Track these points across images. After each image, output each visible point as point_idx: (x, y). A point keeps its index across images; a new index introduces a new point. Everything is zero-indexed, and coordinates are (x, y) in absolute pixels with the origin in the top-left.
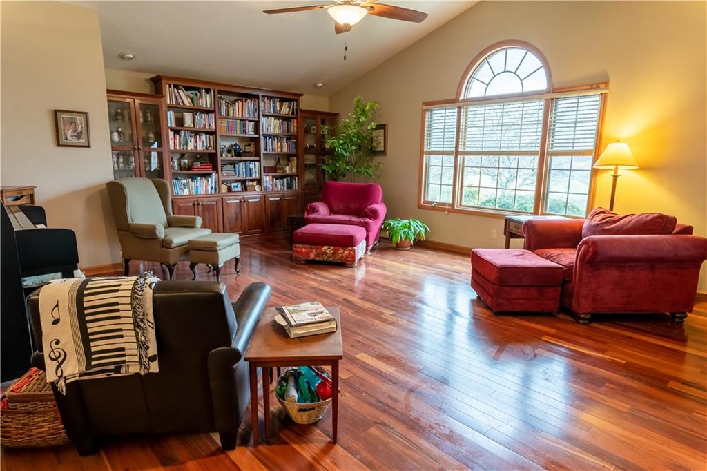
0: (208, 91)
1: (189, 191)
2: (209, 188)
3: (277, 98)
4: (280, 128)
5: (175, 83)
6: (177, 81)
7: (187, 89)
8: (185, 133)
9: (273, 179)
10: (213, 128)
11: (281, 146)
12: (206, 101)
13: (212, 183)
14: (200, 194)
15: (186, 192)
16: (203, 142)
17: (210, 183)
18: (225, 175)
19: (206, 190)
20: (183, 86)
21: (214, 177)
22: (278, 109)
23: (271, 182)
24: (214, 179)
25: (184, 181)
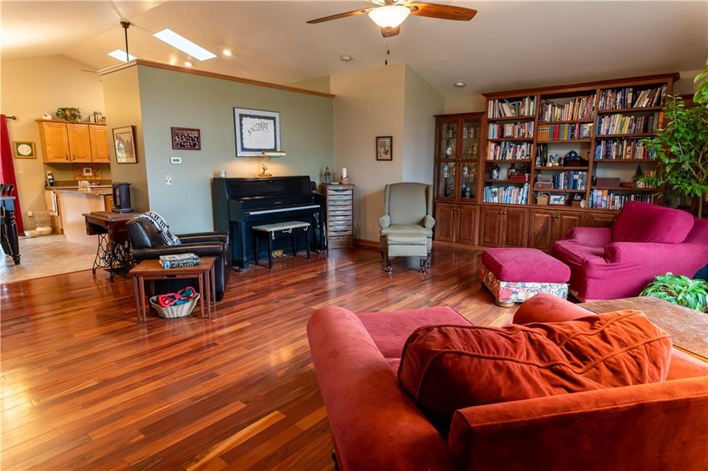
0: (532, 98)
1: (499, 200)
2: (520, 198)
3: (630, 87)
4: (630, 127)
5: (501, 98)
6: (502, 95)
7: (511, 100)
8: (505, 144)
9: (609, 194)
10: (532, 135)
11: (634, 150)
12: (529, 108)
13: (523, 193)
14: (509, 204)
15: (496, 200)
16: (523, 152)
17: (521, 194)
18: (540, 185)
19: (517, 201)
20: (506, 99)
21: (526, 187)
22: (630, 101)
23: (605, 198)
24: (526, 191)
25: (495, 190)
